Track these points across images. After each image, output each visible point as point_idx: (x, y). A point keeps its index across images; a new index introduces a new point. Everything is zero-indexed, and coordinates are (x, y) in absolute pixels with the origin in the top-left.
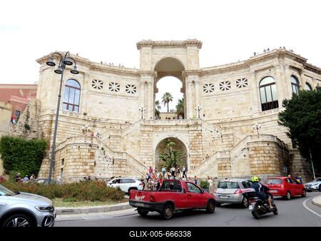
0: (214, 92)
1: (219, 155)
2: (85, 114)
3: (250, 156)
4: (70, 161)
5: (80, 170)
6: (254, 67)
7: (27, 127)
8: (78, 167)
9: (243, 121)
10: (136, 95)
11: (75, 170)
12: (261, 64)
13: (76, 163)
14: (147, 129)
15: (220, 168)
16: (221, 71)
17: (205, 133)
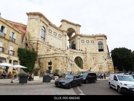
0: (84, 43)
1: (99, 65)
2: (48, 43)
3: (108, 65)
4: (59, 64)
5: (64, 68)
6: (97, 38)
7: (27, 44)
8: (63, 67)
9: (94, 54)
10: (62, 38)
11: (62, 68)
12: (99, 38)
13: (62, 65)
14: (72, 52)
15: (100, 69)
16: (87, 37)
17: (88, 56)
